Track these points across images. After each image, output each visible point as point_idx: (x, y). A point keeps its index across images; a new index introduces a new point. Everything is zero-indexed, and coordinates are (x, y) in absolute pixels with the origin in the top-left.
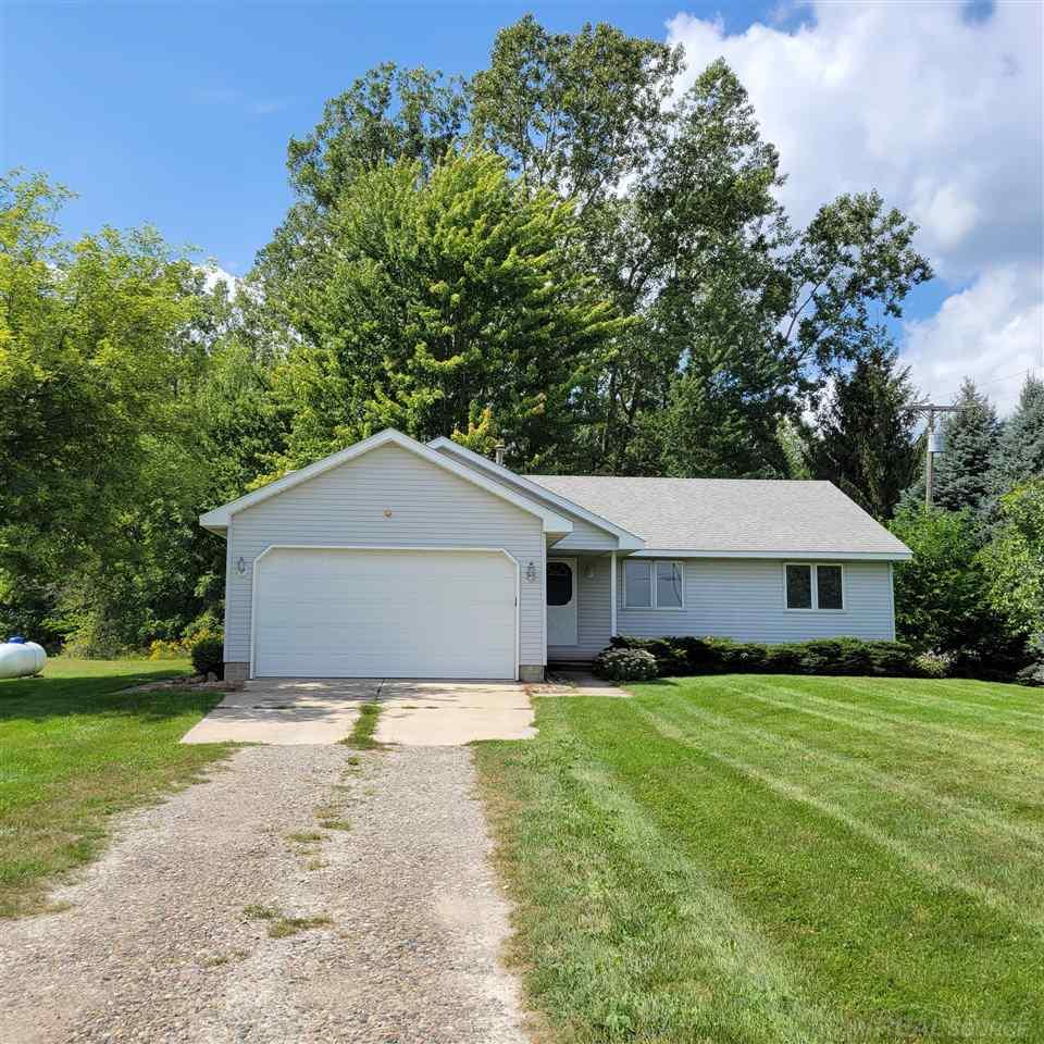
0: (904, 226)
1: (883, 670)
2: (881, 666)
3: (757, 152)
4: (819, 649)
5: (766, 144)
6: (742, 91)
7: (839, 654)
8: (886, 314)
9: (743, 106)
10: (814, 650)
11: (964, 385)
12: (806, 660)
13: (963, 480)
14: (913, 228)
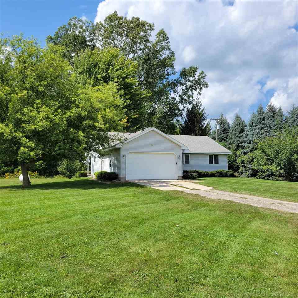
0: (204, 75)
1: (229, 176)
2: (229, 175)
3: (170, 53)
4: (219, 172)
5: (172, 51)
6: (168, 37)
7: (222, 173)
8: (198, 94)
9: (168, 41)
10: (217, 172)
11: (221, 114)
12: (216, 174)
13: (222, 135)
14: (205, 76)
